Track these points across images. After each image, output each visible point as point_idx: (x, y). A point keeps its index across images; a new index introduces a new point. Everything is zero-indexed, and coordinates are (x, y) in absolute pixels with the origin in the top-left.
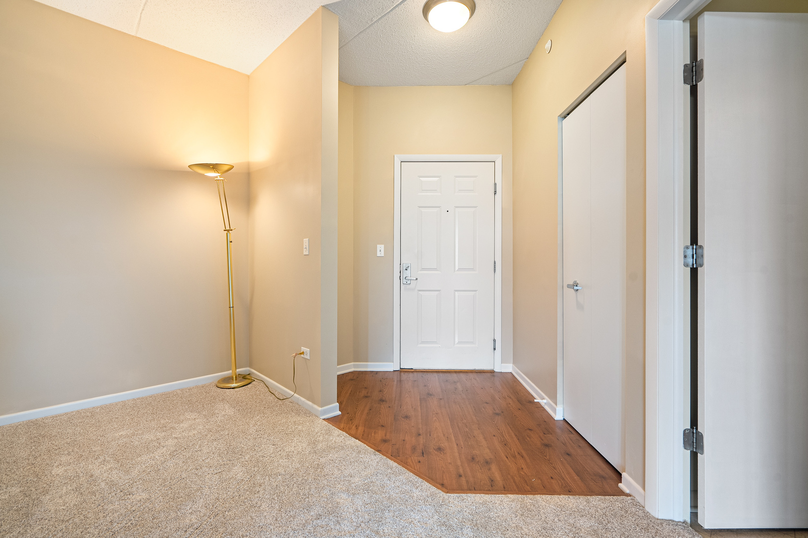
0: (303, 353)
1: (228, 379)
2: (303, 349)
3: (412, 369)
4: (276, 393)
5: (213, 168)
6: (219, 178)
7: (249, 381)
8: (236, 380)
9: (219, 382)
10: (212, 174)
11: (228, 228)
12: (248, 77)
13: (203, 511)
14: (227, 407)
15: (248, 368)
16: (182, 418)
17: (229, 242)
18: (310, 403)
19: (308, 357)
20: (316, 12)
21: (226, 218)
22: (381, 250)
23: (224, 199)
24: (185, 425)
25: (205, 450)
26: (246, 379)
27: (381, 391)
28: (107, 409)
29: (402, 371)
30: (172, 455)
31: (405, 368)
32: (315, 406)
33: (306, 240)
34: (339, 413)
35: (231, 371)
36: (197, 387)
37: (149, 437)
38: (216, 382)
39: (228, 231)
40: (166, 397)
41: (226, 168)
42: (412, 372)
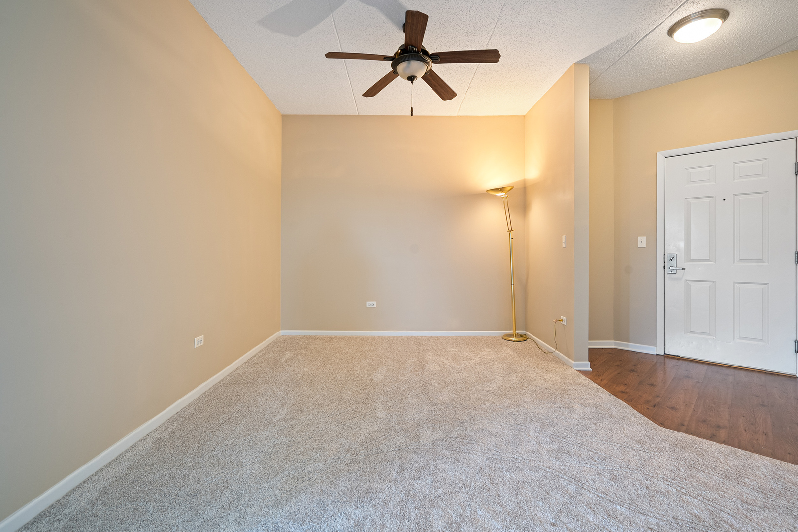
0: (562, 320)
1: (511, 336)
2: (562, 317)
3: (678, 356)
4: (543, 349)
5: (501, 190)
6: (504, 196)
7: (525, 339)
8: (516, 336)
9: (504, 336)
10: (499, 194)
11: (510, 229)
12: (524, 116)
13: (495, 388)
14: (509, 350)
15: (525, 331)
16: (482, 350)
17: (511, 239)
18: (567, 358)
19: (565, 323)
20: (571, 68)
21: (509, 222)
22: (642, 241)
23: (508, 209)
24: (484, 353)
25: (496, 366)
26: (523, 338)
27: (635, 365)
28: (444, 338)
29: (667, 356)
30: (479, 364)
31: (670, 354)
32: (570, 360)
33: (564, 237)
34: (591, 370)
35: (512, 331)
36: (490, 337)
37: (465, 354)
38: (502, 336)
39: (510, 231)
40: (473, 339)
41: (509, 188)
42: (678, 359)
